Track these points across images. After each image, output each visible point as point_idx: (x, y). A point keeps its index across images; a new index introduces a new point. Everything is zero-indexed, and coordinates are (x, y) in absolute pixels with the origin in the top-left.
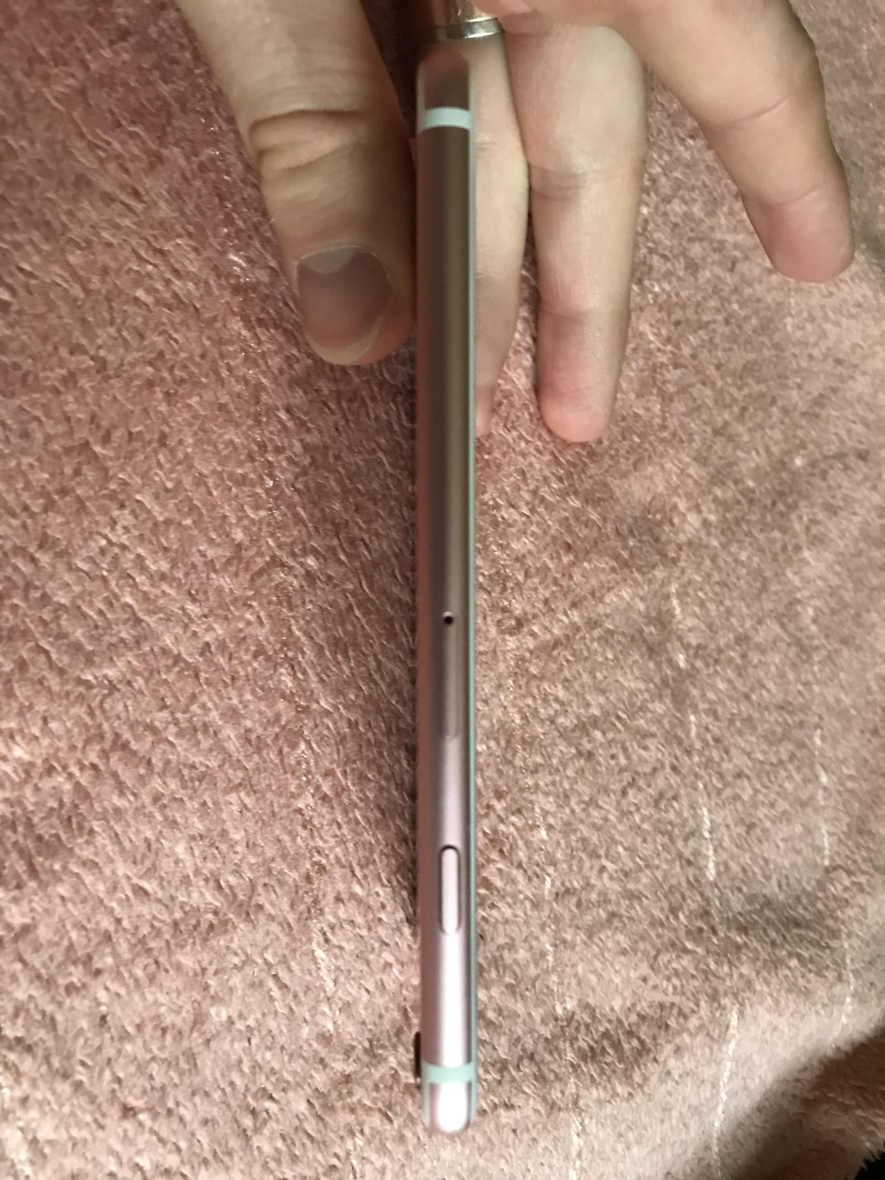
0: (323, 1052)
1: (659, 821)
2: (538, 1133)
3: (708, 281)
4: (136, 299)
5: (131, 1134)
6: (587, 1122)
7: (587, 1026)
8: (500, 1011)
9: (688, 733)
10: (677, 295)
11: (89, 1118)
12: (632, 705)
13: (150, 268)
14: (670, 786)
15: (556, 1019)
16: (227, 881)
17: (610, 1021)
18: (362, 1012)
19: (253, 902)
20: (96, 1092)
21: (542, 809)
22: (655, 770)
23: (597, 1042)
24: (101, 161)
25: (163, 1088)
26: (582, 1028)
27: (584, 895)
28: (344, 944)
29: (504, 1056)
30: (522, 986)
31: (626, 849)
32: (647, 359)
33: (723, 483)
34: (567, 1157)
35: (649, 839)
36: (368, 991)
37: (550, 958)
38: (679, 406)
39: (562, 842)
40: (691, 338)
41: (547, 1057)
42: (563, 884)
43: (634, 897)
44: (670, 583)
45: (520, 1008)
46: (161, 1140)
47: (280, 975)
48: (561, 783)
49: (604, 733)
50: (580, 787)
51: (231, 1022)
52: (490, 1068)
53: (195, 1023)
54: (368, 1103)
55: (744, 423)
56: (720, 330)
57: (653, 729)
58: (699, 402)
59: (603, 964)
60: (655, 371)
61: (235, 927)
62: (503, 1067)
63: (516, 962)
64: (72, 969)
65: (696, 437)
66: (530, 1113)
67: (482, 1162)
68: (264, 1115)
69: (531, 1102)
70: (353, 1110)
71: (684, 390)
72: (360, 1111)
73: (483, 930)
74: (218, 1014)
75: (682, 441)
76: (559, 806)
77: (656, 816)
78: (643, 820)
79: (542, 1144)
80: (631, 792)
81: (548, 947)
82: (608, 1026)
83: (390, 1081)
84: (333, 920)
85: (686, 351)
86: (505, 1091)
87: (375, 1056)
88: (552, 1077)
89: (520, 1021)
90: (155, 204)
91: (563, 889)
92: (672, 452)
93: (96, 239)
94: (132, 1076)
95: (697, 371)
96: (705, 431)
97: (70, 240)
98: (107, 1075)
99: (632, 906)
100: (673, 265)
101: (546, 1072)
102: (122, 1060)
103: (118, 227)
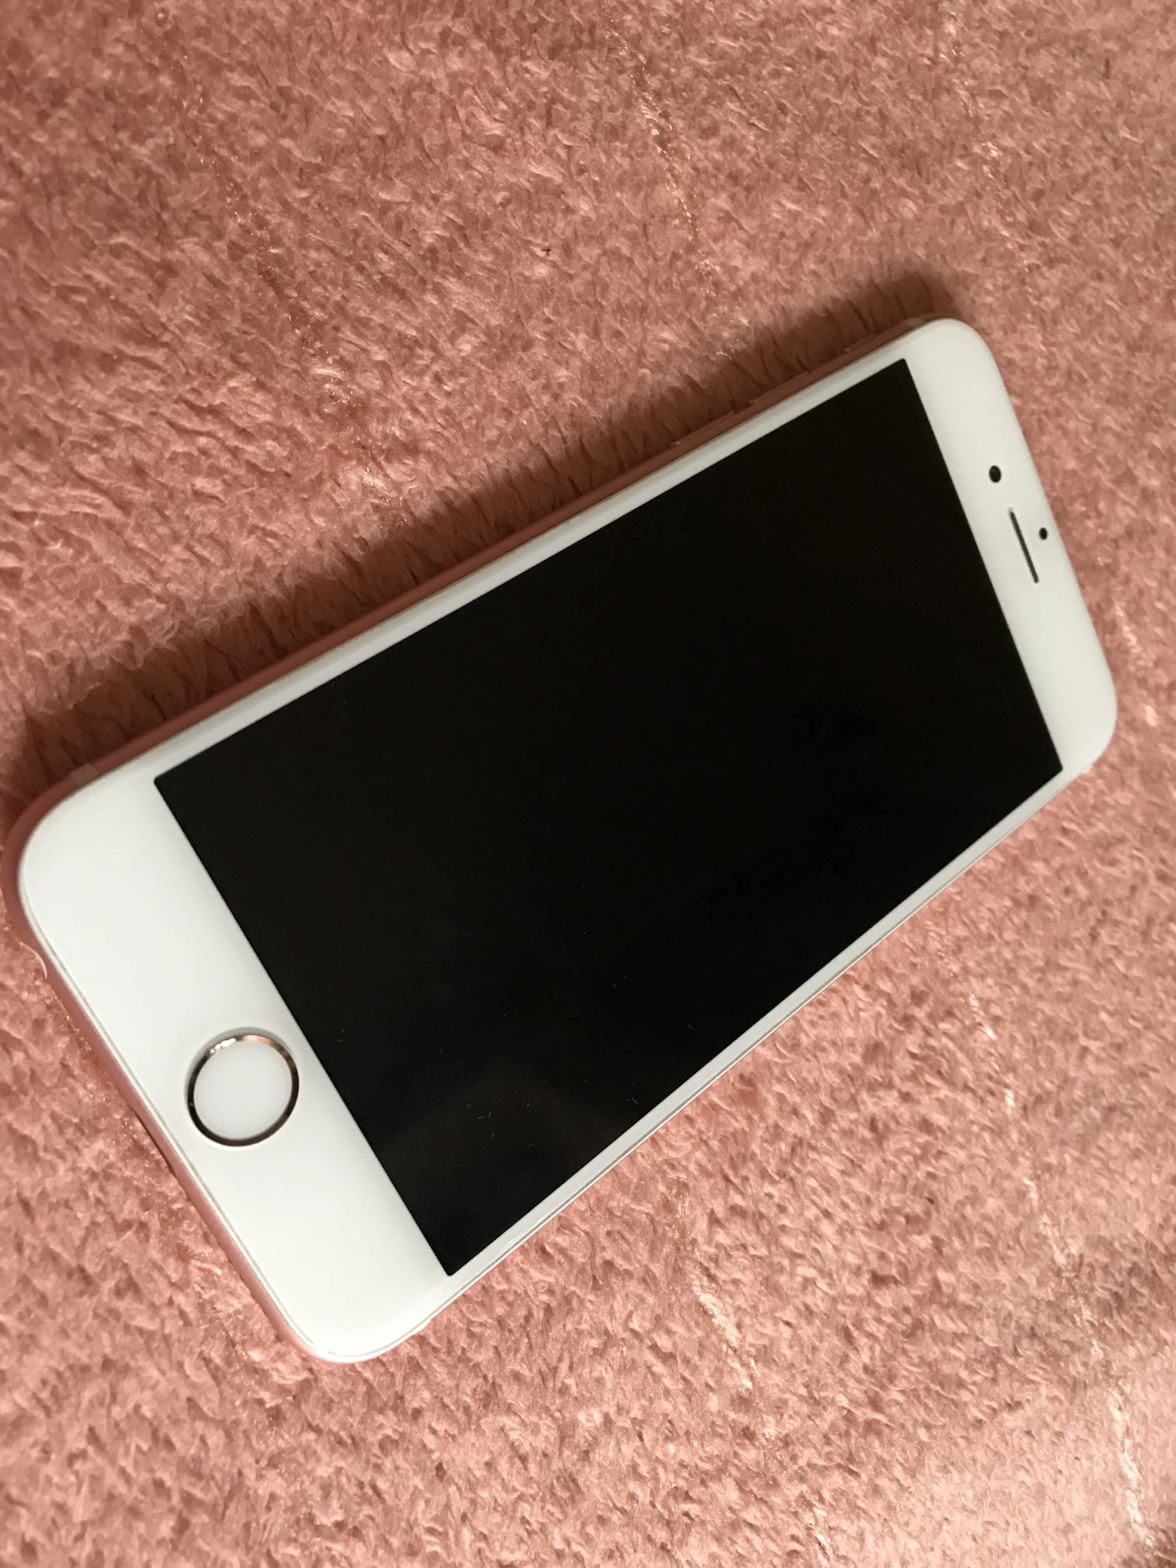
0: (744, 1419)
1: (1154, 959)
2: (1063, 1425)
3: (1074, 108)
4: (198, 495)
6: (1128, 1389)
7: (1105, 1268)
8: (975, 1288)
9: (1173, 819)
10: (1028, 150)
12: (1082, 806)
13: (202, 441)
14: (1161, 903)
15: (1058, 1273)
16: (555, 1245)
17: (1135, 1251)
18: (788, 1352)
19: (598, 1261)
20: (458, 1559)
21: (980, 999)
22: (1133, 889)
23: (1122, 1285)
24: (82, 310)
25: (543, 1529)
26: (1099, 1273)
27: (1063, 1097)
28: (738, 1276)
29: (993, 1345)
30: (1001, 1247)
31: (1111, 1014)
32: (1007, 269)
33: (1160, 424)
34: (1110, 1440)
35: (1144, 989)
36: (788, 1324)
37: (1033, 1195)
38: (1069, 329)
39: (1019, 1037)
40: (1065, 212)
41: (1055, 1327)
42: (1030, 1092)
43: (1138, 1074)
44: (1111, 604)
45: (1004, 1276)
47: (660, 1343)
48: (999, 953)
49: (1046, 861)
50: (1029, 951)
51: (609, 1421)
52: (976, 1366)
53: (562, 1438)
54: (821, 1462)
56: (1108, 182)
57: (1120, 830)
58: (1098, 309)
59: (1110, 1179)
60: (1022, 282)
61: (582, 1302)
62: (994, 1358)
63: (986, 1218)
64: (380, 1419)
65: (1104, 367)
66: (1045, 1403)
67: (993, 1484)
68: (686, 1520)
69: (1043, 1390)
70: (802, 1479)
71: (1070, 298)
72: (811, 1475)
73: (931, 1193)
74: (589, 1418)
75: (1083, 381)
76: (1004, 987)
77: (1148, 954)
78: (1129, 966)
79: (1070, 1435)
80: (1103, 932)
81: (1027, 1181)
82: (1135, 1258)
83: (843, 1426)
85: (1061, 235)
86: (1005, 1390)
87: (817, 1403)
88: (1066, 1349)
89: (1006, 1291)
90: (182, 342)
91: (1032, 1099)
92: (1070, 403)
93: (110, 429)
94: (499, 1526)
95: (1086, 262)
96: (1116, 353)
97: (74, 444)
98: (467, 1535)
99: (1137, 1089)
100: (1013, 104)
101: (1058, 1347)
102: (481, 1511)
103: (137, 397)
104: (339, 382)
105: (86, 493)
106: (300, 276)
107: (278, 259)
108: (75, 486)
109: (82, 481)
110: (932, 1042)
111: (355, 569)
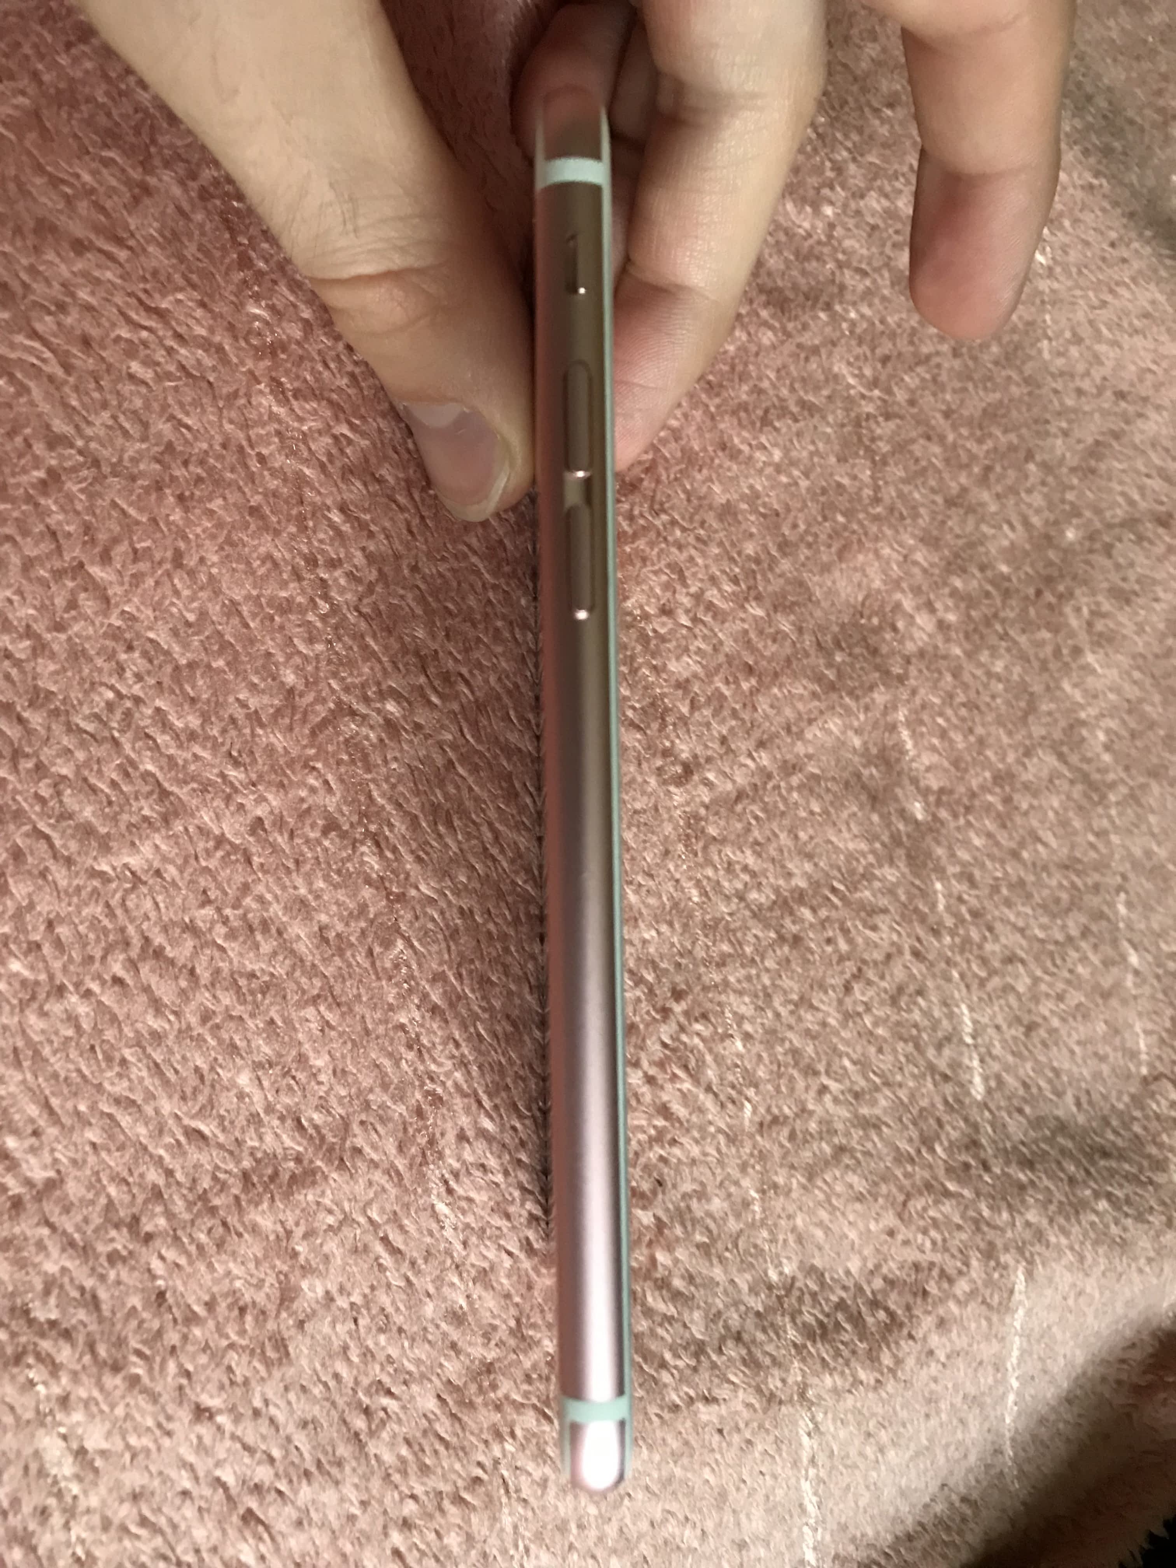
0: (455, 1335)
1: (898, 1024)
2: (753, 1433)
4: (132, 377)
5: (207, 1440)
6: (820, 1417)
7: (814, 1295)
8: (690, 1279)
9: (933, 906)
10: (883, 321)
11: (150, 1422)
12: (852, 872)
13: (144, 334)
14: (912, 976)
15: (770, 1287)
16: (311, 1120)
17: (845, 1288)
18: (505, 1281)
19: (348, 1144)
20: (158, 1389)
21: (735, 1014)
22: (889, 957)
23: (828, 1315)
24: (69, 200)
25: (246, 1382)
26: (807, 1298)
27: (798, 1125)
28: (473, 1194)
29: (699, 1336)
30: (720, 1245)
31: (854, 1063)
32: (847, 410)
33: (964, 571)
34: (795, 1464)
35: (885, 1047)
36: (510, 1254)
37: (757, 1208)
38: (896, 471)
39: (765, 1055)
40: (907, 378)
41: (760, 1336)
42: (769, 1110)
43: (871, 1125)
44: (895, 708)
45: (718, 1273)
46: (246, 1447)
47: (391, 1237)
48: (758, 977)
49: (814, 910)
50: (786, 982)
51: (329, 1298)
52: (681, 1352)
53: (282, 1301)
54: (518, 1398)
55: (989, 488)
56: (946, 365)
57: (883, 902)
58: (924, 463)
59: (831, 1213)
60: (859, 425)
61: (326, 1178)
62: (699, 1349)
63: (709, 1214)
64: (113, 1233)
65: (922, 511)
66: (740, 1407)
67: (678, 1472)
68: (382, 1414)
69: (741, 1394)
70: (498, 1408)
71: (901, 447)
72: (508, 1409)
73: (661, 1174)
74: (312, 1289)
75: (902, 518)
76: (759, 1008)
77: (894, 1018)
78: (876, 1024)
79: (760, 1447)
80: (857, 987)
81: (753, 1194)
82: (844, 1295)
84: (456, 1165)
86: (704, 1377)
87: (523, 1338)
88: (767, 1361)
89: (720, 1290)
90: (144, 250)
91: (769, 1118)
92: (889, 532)
93: (68, 300)
94: (205, 1367)
95: (918, 423)
96: (934, 502)
97: (35, 304)
98: (172, 1366)
99: (867, 1137)
100: (874, 281)
101: (759, 1355)
102: (190, 1348)
103: (97, 282)
104: (267, 324)
105: (37, 345)
107: (237, 211)
108: (29, 337)
109: (35, 335)
110: (684, 1038)
111: (251, 478)
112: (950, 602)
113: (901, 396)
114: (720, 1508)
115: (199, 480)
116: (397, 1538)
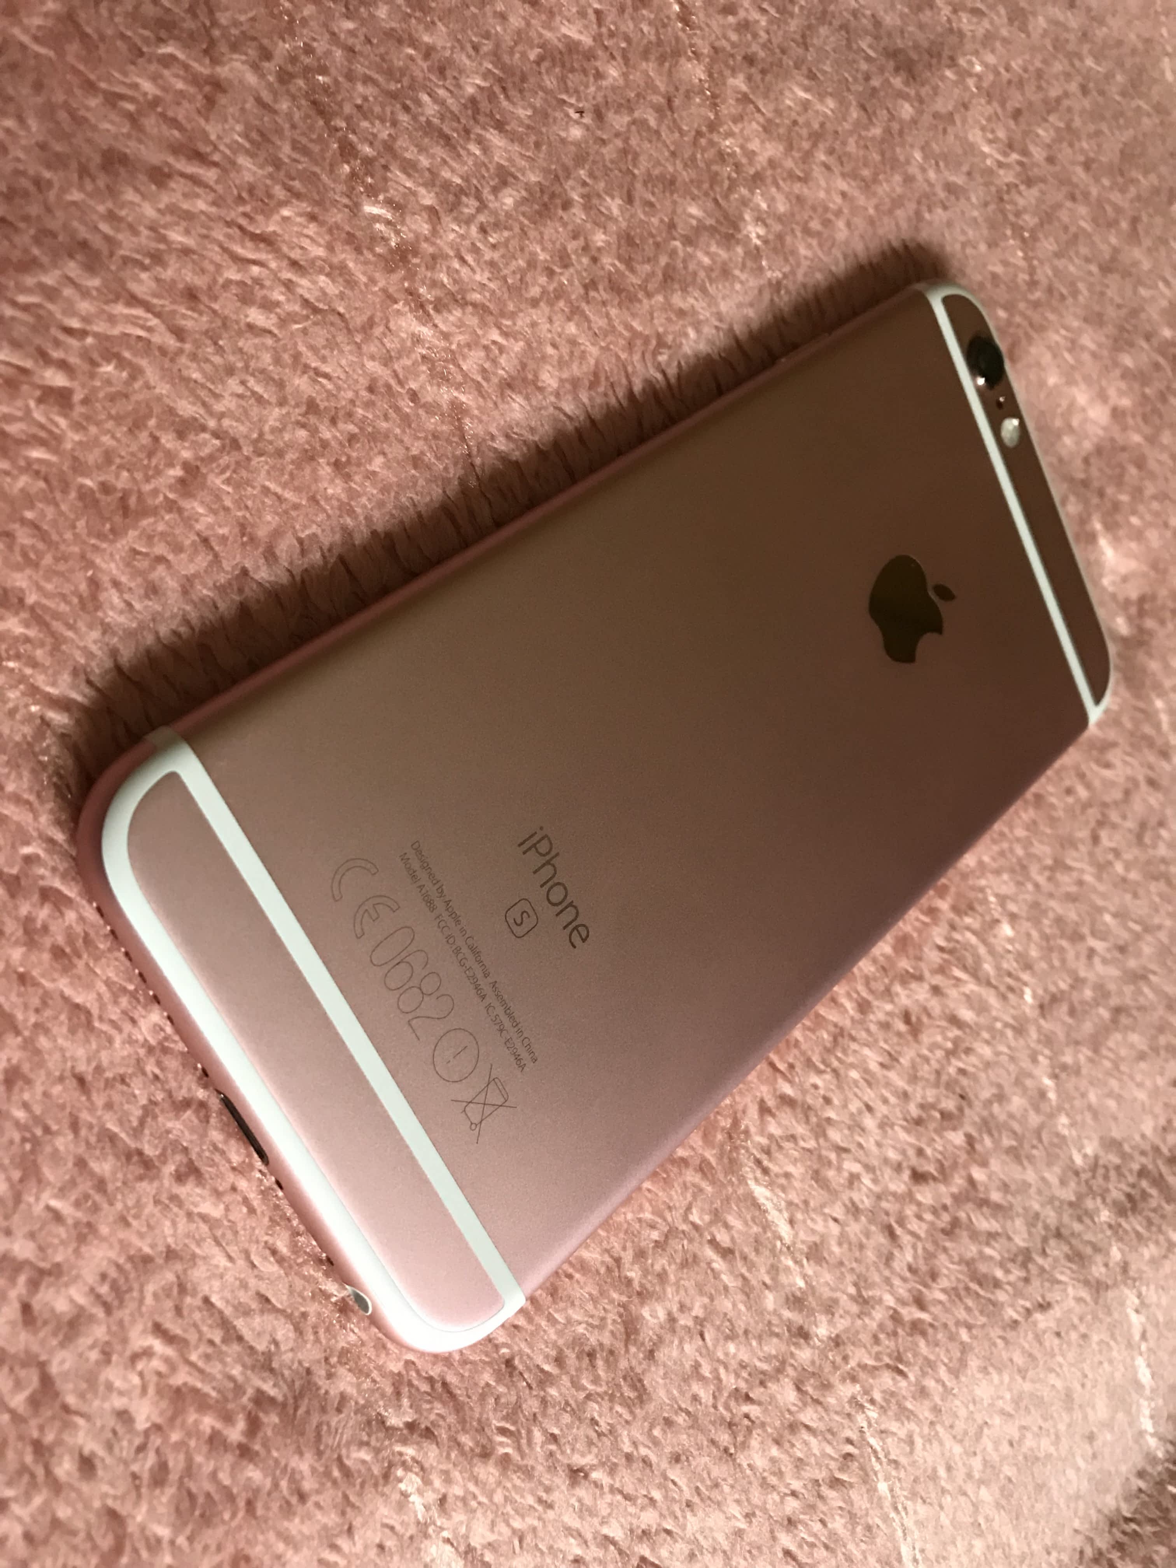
0: (798, 1318)
1: (1147, 863)
2: (1089, 1327)
3: (1045, 33)
4: (251, 327)
5: (588, 1501)
6: (1144, 1289)
7: (1117, 1168)
8: (1005, 1187)
9: (1158, 726)
10: (1008, 69)
11: (530, 1500)
13: (255, 270)
14: (1152, 809)
15: (1077, 1173)
17: (1143, 1153)
20: (530, 1462)
21: (997, 896)
22: (1127, 793)
23: (1134, 1186)
24: (131, 118)
25: (612, 1430)
26: (1113, 1174)
27: (1075, 997)
28: (791, 1169)
29: (1022, 1244)
30: (1026, 1146)
31: (1113, 915)
32: (987, 184)
33: (1131, 344)
34: (1130, 1345)
35: (1141, 892)
36: (836, 1220)
38: (1048, 245)
39: (1034, 934)
40: (1041, 132)
41: (1077, 1227)
42: (1046, 990)
43: (1138, 977)
44: (1090, 516)
45: (1030, 1176)
46: (627, 1497)
47: (718, 1238)
50: (1039, 848)
51: (672, 1319)
52: (1010, 1265)
53: (628, 1335)
54: (871, 1362)
55: (1139, 243)
56: (1077, 107)
58: (1073, 229)
59: (1120, 1080)
60: (1001, 199)
62: (1025, 1258)
63: (1011, 1116)
65: (1081, 286)
66: (1072, 1303)
67: (1027, 1386)
68: (747, 1422)
69: (1070, 1290)
70: (854, 1378)
71: (1048, 216)
72: (862, 1375)
73: (963, 1089)
74: (654, 1315)
75: (1063, 298)
76: (1018, 884)
77: (1142, 858)
78: (1127, 869)
79: (1095, 1338)
80: (1104, 834)
81: (1047, 1081)
82: (1143, 1160)
83: (890, 1325)
86: (1037, 1290)
87: (865, 1302)
88: (1089, 1250)
89: (1033, 1191)
90: (233, 163)
91: (1047, 998)
92: (1051, 317)
93: (162, 246)
94: (569, 1426)
95: (1062, 182)
96: (1090, 273)
97: (126, 260)
98: (538, 1436)
99: (1140, 992)
100: (992, 22)
101: (1081, 1247)
102: (551, 1411)
103: (189, 216)
104: (388, 223)
105: (139, 312)
106: (348, 109)
107: (325, 89)
108: (129, 304)
109: (133, 300)
110: (957, 936)
111: (406, 420)
112: (1123, 385)
113: (1038, 154)
114: (1069, 1409)
115: (352, 438)
116: (786, 1540)
